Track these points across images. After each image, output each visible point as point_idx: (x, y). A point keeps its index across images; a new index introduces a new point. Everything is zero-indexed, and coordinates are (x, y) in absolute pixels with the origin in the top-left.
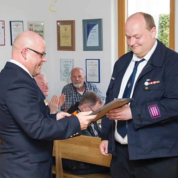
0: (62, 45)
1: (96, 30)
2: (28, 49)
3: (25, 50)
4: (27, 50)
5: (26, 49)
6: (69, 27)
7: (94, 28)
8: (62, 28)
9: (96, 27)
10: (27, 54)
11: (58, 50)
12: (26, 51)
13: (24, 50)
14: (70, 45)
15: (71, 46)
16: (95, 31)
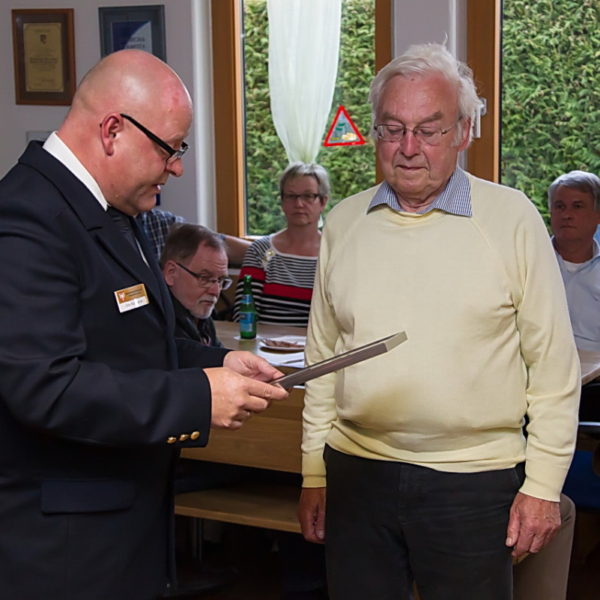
0: (32, 86)
1: (143, 40)
2: (126, 121)
3: (114, 123)
4: (122, 124)
5: (117, 121)
6: (54, 30)
7: (138, 34)
8: (31, 32)
9: (145, 32)
10: (118, 135)
11: (18, 103)
12: (116, 125)
13: (111, 120)
14: (59, 86)
15: (62, 90)
16: (142, 43)
